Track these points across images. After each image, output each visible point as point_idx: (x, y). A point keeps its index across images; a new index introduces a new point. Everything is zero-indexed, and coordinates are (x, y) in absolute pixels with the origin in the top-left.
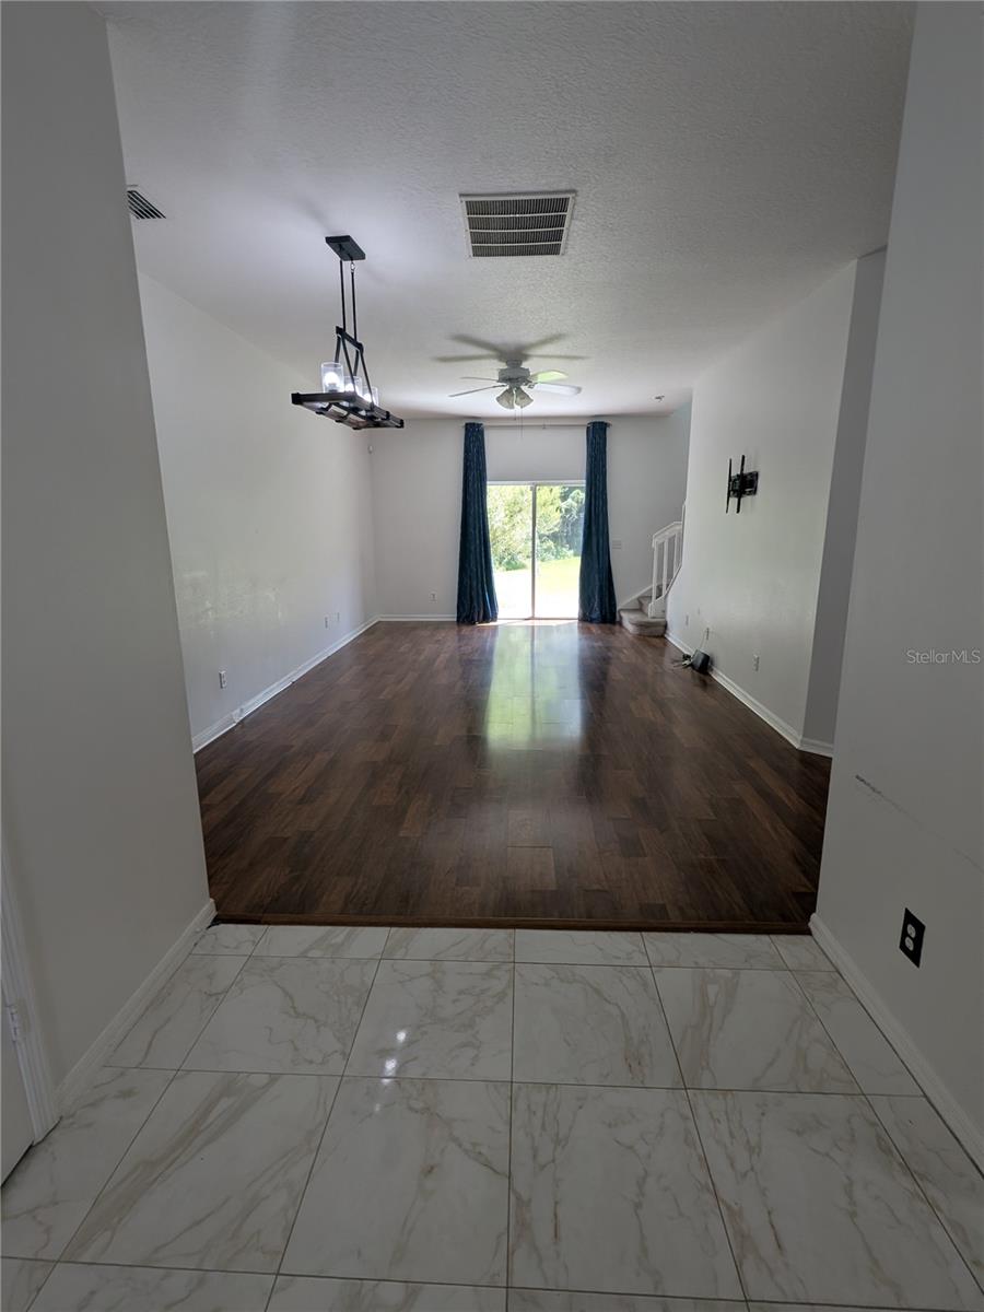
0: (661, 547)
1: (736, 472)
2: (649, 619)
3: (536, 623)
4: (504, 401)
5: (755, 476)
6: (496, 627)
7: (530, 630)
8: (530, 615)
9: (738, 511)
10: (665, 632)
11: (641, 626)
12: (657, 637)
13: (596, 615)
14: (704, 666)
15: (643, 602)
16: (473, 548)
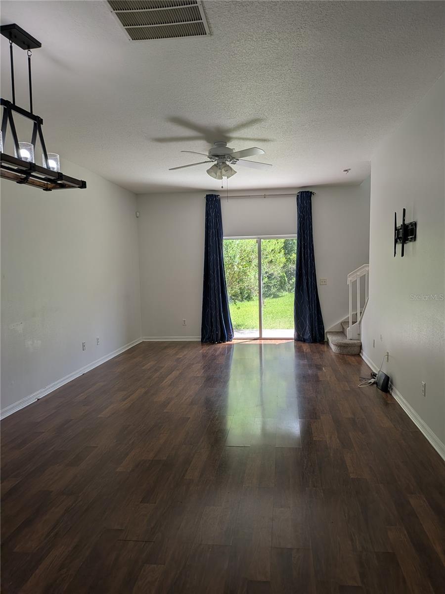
0: (354, 283)
1: (400, 223)
2: (347, 341)
3: (263, 342)
4: (213, 174)
5: (414, 224)
6: (231, 345)
7: (259, 346)
8: (258, 336)
9: (403, 255)
10: (360, 352)
11: (341, 346)
12: (354, 355)
13: (308, 336)
14: (386, 385)
15: (344, 327)
16: (212, 285)
